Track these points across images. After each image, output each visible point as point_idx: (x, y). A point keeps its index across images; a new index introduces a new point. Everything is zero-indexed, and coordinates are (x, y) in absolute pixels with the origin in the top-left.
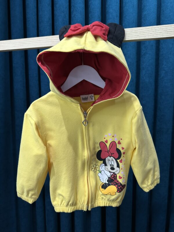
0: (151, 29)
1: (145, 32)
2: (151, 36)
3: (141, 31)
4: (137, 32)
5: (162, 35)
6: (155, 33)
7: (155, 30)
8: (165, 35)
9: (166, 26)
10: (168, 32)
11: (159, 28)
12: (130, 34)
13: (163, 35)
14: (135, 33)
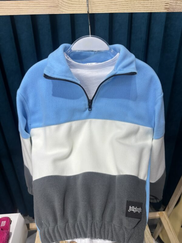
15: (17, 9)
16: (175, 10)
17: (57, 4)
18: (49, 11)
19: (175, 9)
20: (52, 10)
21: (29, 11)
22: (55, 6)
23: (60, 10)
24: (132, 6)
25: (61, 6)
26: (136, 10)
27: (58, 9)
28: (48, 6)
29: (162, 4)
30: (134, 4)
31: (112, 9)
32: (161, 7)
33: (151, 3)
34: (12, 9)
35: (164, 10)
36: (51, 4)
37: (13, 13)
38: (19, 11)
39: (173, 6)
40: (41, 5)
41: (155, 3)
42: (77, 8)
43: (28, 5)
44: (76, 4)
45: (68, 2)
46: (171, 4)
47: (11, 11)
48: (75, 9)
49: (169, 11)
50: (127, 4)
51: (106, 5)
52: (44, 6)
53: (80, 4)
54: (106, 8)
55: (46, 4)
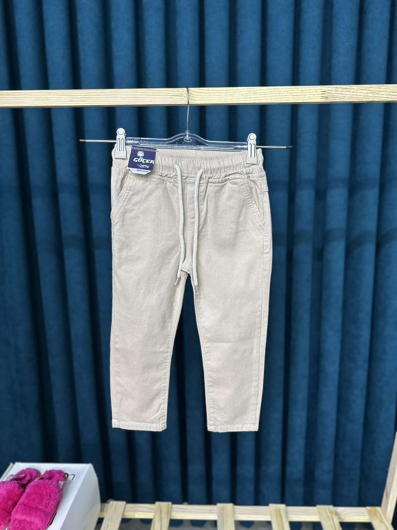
0: (274, 90)
1: (267, 93)
2: (274, 100)
3: (261, 91)
4: (257, 93)
5: (287, 99)
6: (279, 96)
7: (279, 91)
8: (291, 99)
9: (292, 88)
10: (294, 96)
11: (285, 90)
12: (247, 95)
13: (289, 99)
14: (253, 94)
15: (133, 98)
16: (336, 99)
18: (171, 101)
20: (175, 99)
21: (146, 101)
24: (277, 95)
26: (282, 99)
27: (182, 99)
28: (170, 94)
29: (316, 92)
30: (279, 93)
31: (251, 98)
32: (316, 96)
33: (302, 91)
34: (126, 98)
35: (321, 99)
39: (333, 94)
41: (308, 91)
44: (204, 93)
46: (329, 92)
48: (203, 98)
51: (243, 94)
53: (209, 93)
54: (243, 97)
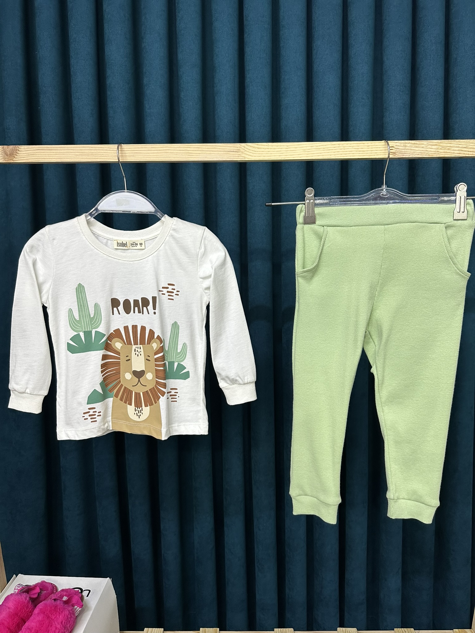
15: (186, 154)
16: (405, 155)
17: (238, 149)
18: (227, 157)
19: (404, 153)
20: (232, 155)
21: (200, 157)
22: (235, 150)
23: (242, 155)
24: (342, 150)
25: (243, 150)
26: (347, 155)
27: (240, 155)
30: (344, 148)
31: (314, 154)
33: (368, 146)
34: (179, 154)
36: (230, 148)
37: (179, 158)
38: (187, 156)
40: (217, 150)
41: (375, 147)
42: (265, 153)
43: (200, 149)
44: (263, 149)
45: (254, 146)
46: (397, 147)
47: (177, 156)
48: (262, 154)
49: (396, 156)
50: (334, 147)
51: (305, 150)
52: (221, 150)
53: (268, 149)
55: (224, 148)
